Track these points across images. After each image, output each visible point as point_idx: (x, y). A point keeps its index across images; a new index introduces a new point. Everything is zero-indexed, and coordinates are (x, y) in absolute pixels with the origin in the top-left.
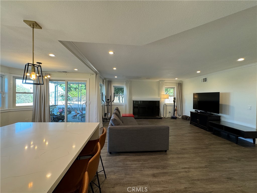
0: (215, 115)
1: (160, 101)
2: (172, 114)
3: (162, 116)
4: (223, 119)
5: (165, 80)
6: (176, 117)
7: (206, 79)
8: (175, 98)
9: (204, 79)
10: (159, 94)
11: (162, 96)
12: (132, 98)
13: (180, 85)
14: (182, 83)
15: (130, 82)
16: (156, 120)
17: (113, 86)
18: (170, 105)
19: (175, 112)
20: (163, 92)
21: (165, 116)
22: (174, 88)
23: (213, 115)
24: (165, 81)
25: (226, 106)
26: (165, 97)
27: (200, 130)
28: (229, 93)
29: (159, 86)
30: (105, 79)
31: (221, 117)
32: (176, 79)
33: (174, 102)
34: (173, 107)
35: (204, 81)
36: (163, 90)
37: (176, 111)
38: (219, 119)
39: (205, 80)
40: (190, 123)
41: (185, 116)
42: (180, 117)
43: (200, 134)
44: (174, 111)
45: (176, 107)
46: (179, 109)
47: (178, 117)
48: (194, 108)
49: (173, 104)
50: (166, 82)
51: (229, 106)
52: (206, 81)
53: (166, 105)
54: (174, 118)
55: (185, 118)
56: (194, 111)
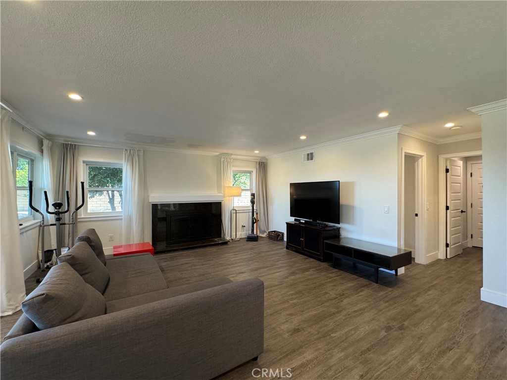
1: (223, 202)
2: (249, 231)
3: (228, 238)
5: (232, 154)
7: (312, 154)
8: (253, 195)
9: (308, 155)
11: (227, 191)
12: (148, 196)
13: (263, 167)
14: (267, 163)
15: (142, 152)
19: (255, 225)
20: (229, 182)
21: (234, 237)
22: (250, 172)
24: (233, 157)
25: (348, 206)
26: (234, 192)
28: (353, 182)
29: (220, 165)
32: (257, 152)
33: (253, 202)
34: (251, 214)
35: (308, 159)
36: (229, 176)
37: (256, 222)
38: (337, 234)
39: (310, 157)
40: (287, 248)
41: (275, 231)
42: (264, 235)
44: (253, 223)
45: (257, 214)
46: (261, 218)
47: (261, 235)
48: (291, 215)
49: (251, 208)
50: (234, 159)
51: (353, 207)
52: (312, 159)
53: (235, 211)
54: (252, 239)
55: (275, 236)
56: (292, 220)
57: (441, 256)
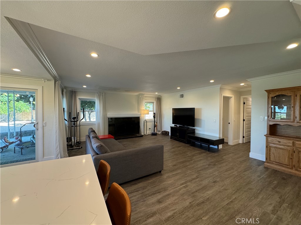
0: (191, 128)
1: (140, 117)
3: (143, 134)
4: (196, 132)
5: (144, 94)
6: (157, 133)
7: (183, 95)
8: (154, 114)
9: (181, 95)
10: (139, 109)
11: (142, 112)
13: (159, 100)
14: (161, 98)
16: (137, 139)
17: (79, 99)
18: (150, 121)
20: (143, 107)
21: (145, 134)
22: (153, 103)
23: (189, 128)
26: (146, 112)
27: (180, 143)
29: (139, 100)
30: (65, 88)
31: (195, 130)
32: (157, 93)
33: (154, 117)
34: (153, 123)
35: (181, 97)
36: (143, 104)
37: (156, 127)
38: (193, 131)
40: (171, 138)
41: (165, 131)
42: (159, 133)
43: (182, 147)
45: (156, 123)
51: (201, 119)
52: (183, 97)
53: (146, 121)
54: (154, 134)
55: (165, 133)
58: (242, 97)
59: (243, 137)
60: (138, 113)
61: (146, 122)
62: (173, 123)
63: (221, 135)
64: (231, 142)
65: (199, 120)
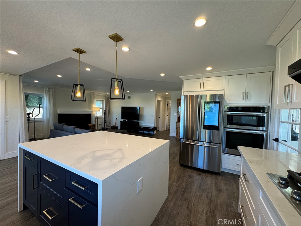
0: (136, 122)
1: (91, 114)
2: (102, 126)
7: (130, 96)
8: (105, 111)
10: (90, 107)
11: (93, 109)
12: (57, 111)
13: (108, 99)
15: (54, 90)
18: (101, 117)
19: (105, 123)
21: (96, 129)
24: (96, 94)
26: (97, 109)
29: (90, 98)
31: (139, 123)
32: (108, 93)
34: (103, 119)
35: (128, 98)
36: (94, 102)
41: (114, 126)
42: (109, 128)
46: (108, 121)
49: (104, 116)
52: (130, 98)
57: (165, 129)
58: (166, 101)
59: (167, 126)
60: (90, 110)
61: (97, 118)
62: (122, 119)
63: (156, 125)
64: (161, 129)
65: (143, 115)
